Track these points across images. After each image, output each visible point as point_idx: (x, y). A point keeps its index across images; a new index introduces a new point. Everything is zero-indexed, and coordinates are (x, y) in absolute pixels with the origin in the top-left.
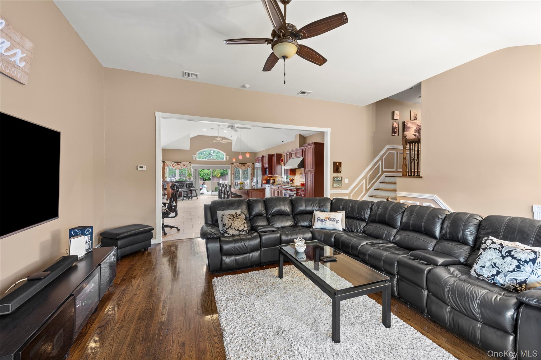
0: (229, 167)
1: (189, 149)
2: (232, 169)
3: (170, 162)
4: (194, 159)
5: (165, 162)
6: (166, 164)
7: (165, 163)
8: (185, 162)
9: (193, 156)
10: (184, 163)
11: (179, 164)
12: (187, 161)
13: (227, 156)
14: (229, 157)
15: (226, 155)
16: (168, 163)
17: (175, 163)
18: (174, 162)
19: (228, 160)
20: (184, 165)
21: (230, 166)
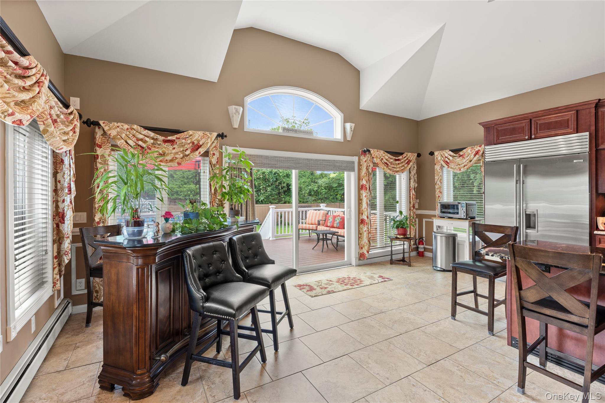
0: (353, 163)
1: (216, 80)
2: (364, 171)
3: (126, 126)
4: (236, 125)
5: (97, 124)
6: (104, 133)
7: (99, 133)
8: (200, 133)
9: (232, 109)
10: (197, 135)
11: (172, 142)
12: (211, 131)
13: (348, 125)
14: (353, 125)
15: (345, 121)
16: (113, 133)
17: (152, 134)
18: (146, 128)
19: (349, 138)
20: (196, 147)
21: (355, 159)
